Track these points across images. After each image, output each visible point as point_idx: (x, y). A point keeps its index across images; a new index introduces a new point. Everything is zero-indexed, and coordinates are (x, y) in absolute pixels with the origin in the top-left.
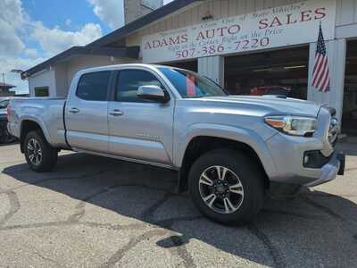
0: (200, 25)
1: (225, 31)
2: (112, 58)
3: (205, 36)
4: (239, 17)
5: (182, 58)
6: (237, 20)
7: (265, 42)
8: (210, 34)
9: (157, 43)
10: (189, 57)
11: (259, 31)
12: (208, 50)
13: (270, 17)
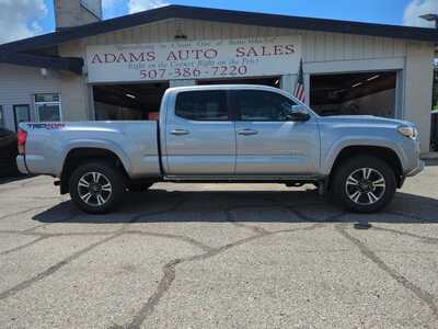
0: (170, 44)
1: (201, 55)
2: (44, 71)
3: (177, 56)
4: (216, 42)
5: (147, 79)
6: (213, 44)
7: (242, 70)
8: (184, 55)
9: (110, 58)
10: (158, 78)
11: (237, 59)
12: (182, 72)
13: (247, 47)
